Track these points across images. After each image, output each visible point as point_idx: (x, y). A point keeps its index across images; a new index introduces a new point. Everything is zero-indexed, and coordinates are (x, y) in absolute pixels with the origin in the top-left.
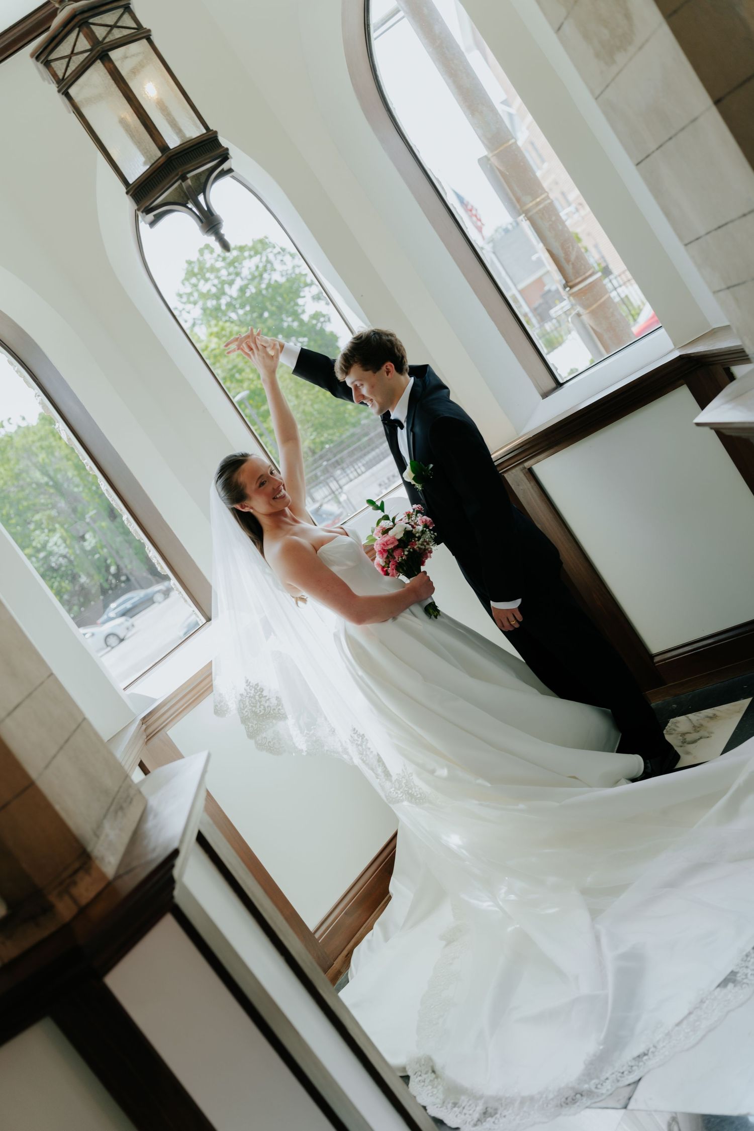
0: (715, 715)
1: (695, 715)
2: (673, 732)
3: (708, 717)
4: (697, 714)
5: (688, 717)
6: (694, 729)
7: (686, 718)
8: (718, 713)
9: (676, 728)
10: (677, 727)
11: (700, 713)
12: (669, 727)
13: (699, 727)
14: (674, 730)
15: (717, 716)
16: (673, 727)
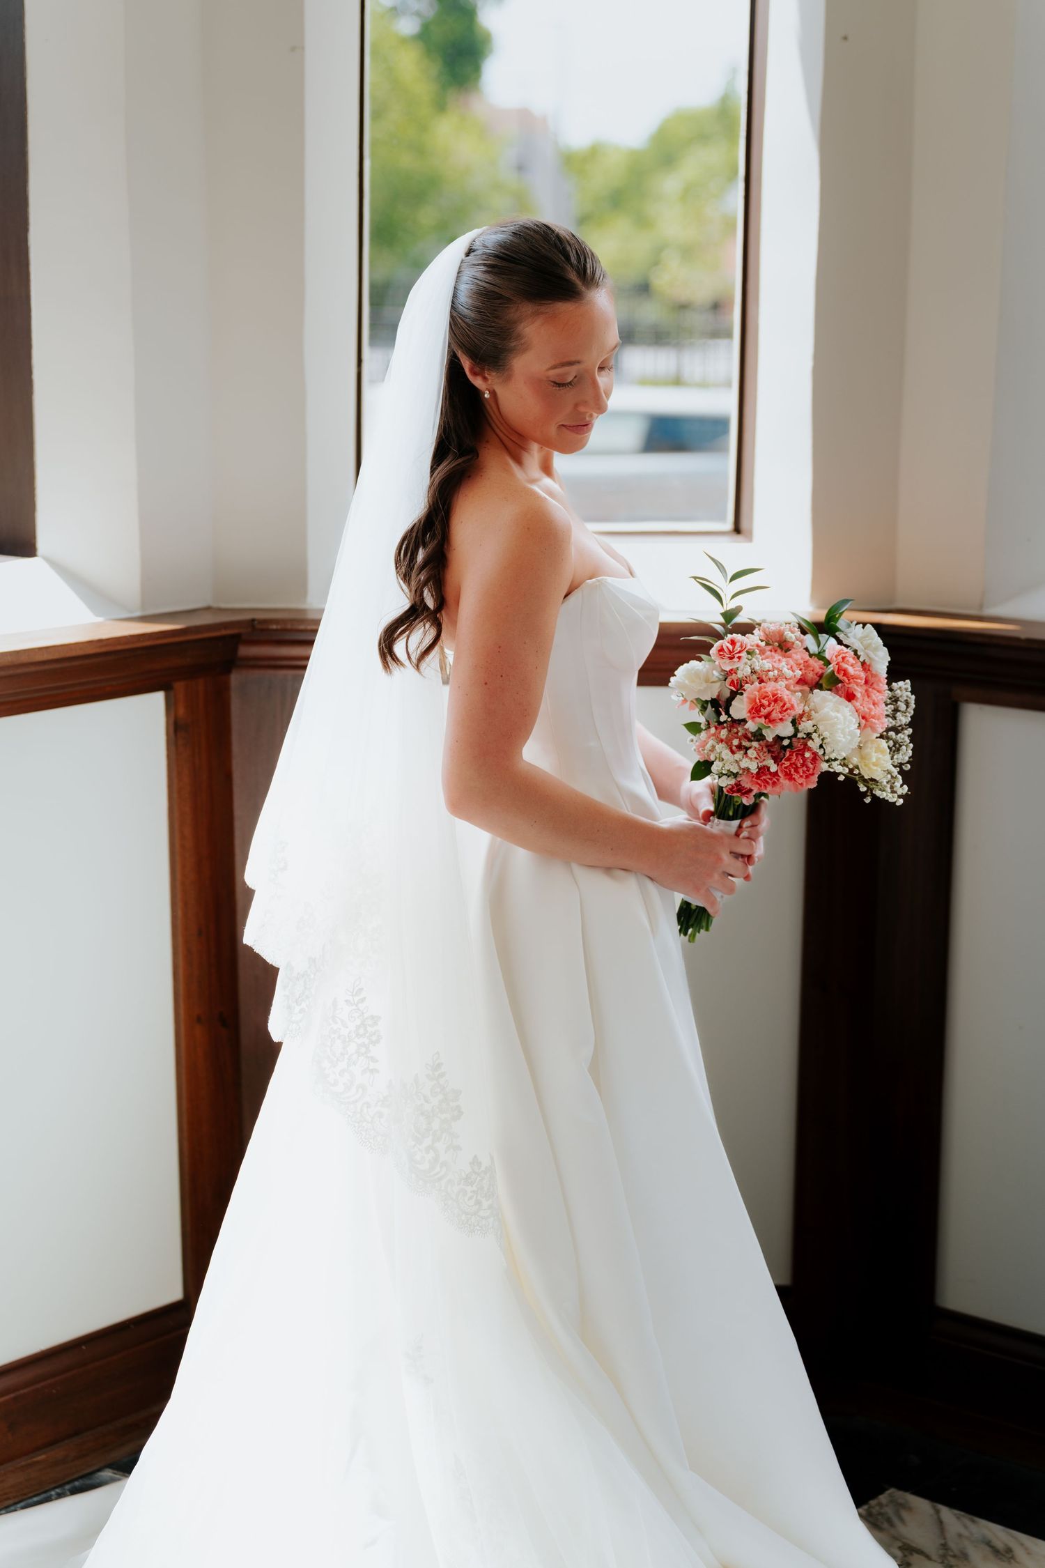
0: (1009, 1550)
1: (958, 1518)
2: (886, 1525)
3: (989, 1544)
4: (966, 1519)
5: (938, 1512)
6: (941, 1552)
7: (932, 1511)
8: (1019, 1552)
9: (896, 1520)
10: (902, 1520)
11: (973, 1521)
12: (880, 1505)
13: (954, 1556)
14: (889, 1521)
15: (1013, 1557)
16: (889, 1511)
